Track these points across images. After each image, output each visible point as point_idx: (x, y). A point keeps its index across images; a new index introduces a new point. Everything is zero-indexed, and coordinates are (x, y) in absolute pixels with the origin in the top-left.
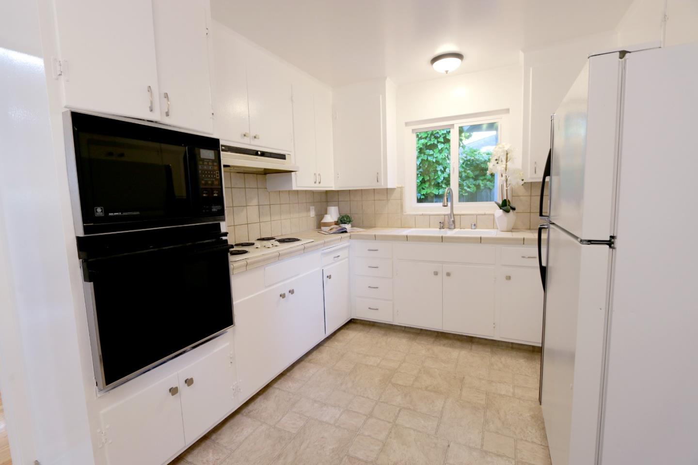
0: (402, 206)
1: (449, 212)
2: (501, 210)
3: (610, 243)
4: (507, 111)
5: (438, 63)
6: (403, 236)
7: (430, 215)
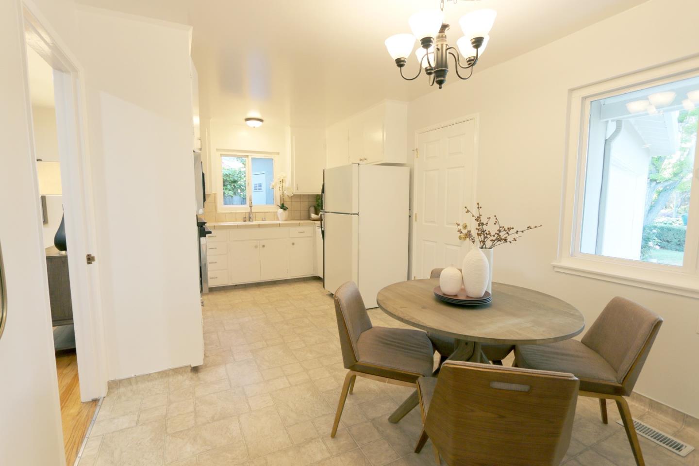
0: (216, 207)
1: (248, 210)
2: (282, 209)
3: (358, 214)
4: (278, 153)
5: (249, 122)
6: (235, 226)
7: (236, 213)
